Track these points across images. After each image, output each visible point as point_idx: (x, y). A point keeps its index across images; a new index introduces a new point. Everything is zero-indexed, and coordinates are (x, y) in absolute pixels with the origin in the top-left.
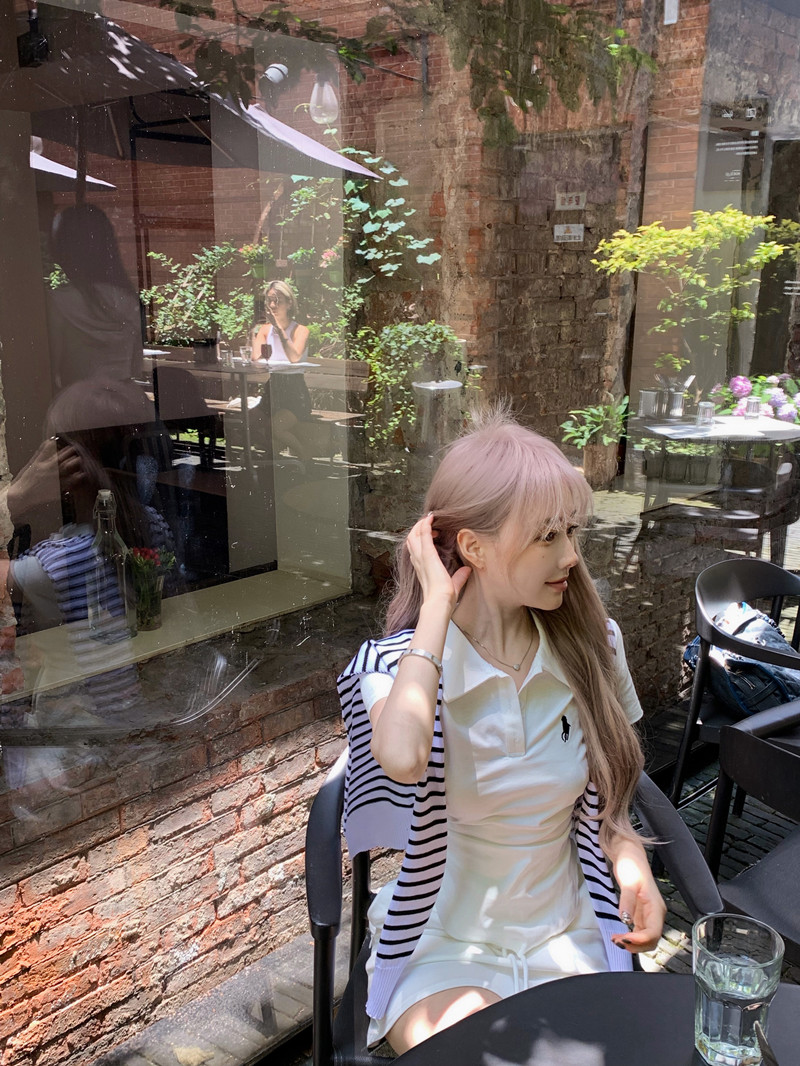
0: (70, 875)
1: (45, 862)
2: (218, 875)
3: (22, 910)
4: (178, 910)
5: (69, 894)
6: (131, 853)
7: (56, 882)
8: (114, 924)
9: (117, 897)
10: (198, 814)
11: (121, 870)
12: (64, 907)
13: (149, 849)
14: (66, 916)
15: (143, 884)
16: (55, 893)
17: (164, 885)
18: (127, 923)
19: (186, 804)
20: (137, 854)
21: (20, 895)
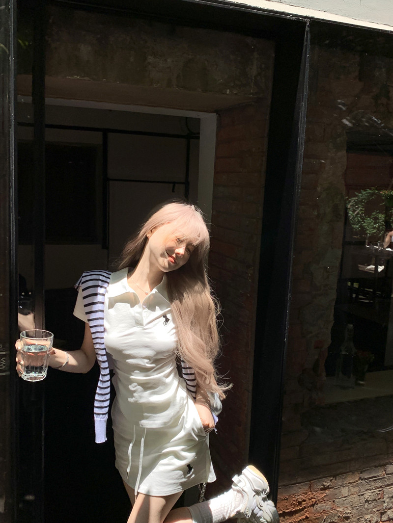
0: (329, 484)
1: (321, 476)
2: (384, 502)
3: (310, 493)
4: (366, 511)
5: (327, 491)
6: (352, 481)
7: (323, 485)
8: (341, 510)
9: (344, 499)
10: (381, 473)
11: (347, 488)
12: (324, 496)
13: (359, 482)
14: (324, 501)
15: (354, 496)
16: (322, 489)
17: (363, 499)
18: (346, 511)
19: (376, 467)
20: (354, 482)
21: (310, 487)
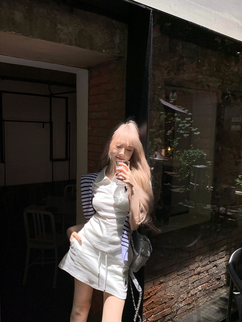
0: (163, 280)
1: (159, 277)
2: (189, 286)
3: (153, 287)
4: (181, 293)
5: (162, 285)
6: (173, 277)
7: (160, 282)
8: (169, 294)
9: (170, 288)
10: (187, 270)
11: (172, 281)
12: (161, 288)
13: (177, 277)
14: (161, 290)
15: (175, 285)
16: (160, 284)
17: (179, 286)
18: (172, 295)
19: (185, 267)
20: (175, 278)
21: (154, 284)
